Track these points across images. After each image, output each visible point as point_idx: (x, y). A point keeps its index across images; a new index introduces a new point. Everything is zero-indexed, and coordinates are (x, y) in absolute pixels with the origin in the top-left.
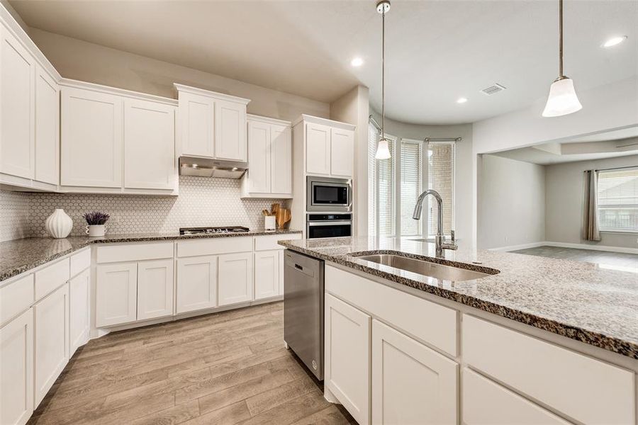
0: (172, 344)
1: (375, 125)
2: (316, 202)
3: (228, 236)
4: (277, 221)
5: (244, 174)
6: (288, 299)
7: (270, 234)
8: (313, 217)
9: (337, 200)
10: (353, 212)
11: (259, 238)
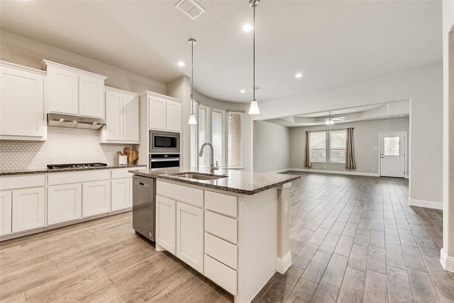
0: (47, 243)
1: (195, 100)
2: (156, 146)
3: (90, 169)
4: (128, 159)
5: (102, 127)
6: (136, 209)
7: (122, 167)
8: (153, 156)
9: (170, 145)
10: (181, 153)
11: (114, 171)
